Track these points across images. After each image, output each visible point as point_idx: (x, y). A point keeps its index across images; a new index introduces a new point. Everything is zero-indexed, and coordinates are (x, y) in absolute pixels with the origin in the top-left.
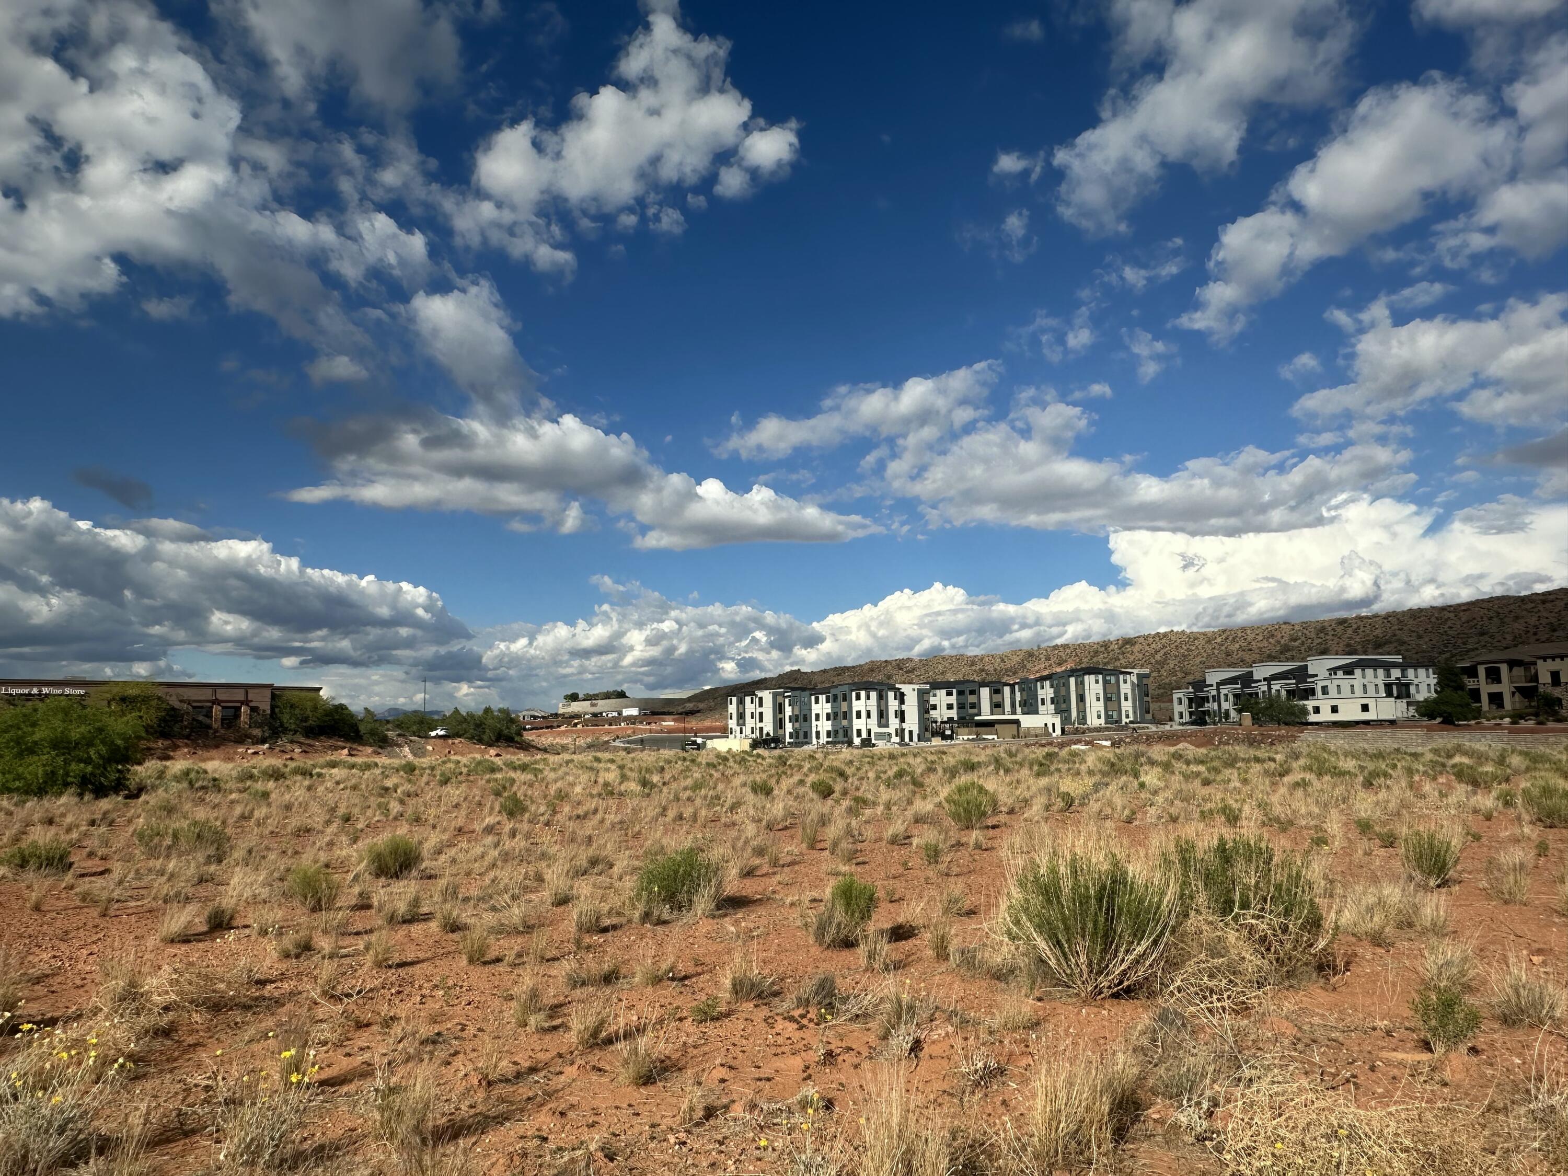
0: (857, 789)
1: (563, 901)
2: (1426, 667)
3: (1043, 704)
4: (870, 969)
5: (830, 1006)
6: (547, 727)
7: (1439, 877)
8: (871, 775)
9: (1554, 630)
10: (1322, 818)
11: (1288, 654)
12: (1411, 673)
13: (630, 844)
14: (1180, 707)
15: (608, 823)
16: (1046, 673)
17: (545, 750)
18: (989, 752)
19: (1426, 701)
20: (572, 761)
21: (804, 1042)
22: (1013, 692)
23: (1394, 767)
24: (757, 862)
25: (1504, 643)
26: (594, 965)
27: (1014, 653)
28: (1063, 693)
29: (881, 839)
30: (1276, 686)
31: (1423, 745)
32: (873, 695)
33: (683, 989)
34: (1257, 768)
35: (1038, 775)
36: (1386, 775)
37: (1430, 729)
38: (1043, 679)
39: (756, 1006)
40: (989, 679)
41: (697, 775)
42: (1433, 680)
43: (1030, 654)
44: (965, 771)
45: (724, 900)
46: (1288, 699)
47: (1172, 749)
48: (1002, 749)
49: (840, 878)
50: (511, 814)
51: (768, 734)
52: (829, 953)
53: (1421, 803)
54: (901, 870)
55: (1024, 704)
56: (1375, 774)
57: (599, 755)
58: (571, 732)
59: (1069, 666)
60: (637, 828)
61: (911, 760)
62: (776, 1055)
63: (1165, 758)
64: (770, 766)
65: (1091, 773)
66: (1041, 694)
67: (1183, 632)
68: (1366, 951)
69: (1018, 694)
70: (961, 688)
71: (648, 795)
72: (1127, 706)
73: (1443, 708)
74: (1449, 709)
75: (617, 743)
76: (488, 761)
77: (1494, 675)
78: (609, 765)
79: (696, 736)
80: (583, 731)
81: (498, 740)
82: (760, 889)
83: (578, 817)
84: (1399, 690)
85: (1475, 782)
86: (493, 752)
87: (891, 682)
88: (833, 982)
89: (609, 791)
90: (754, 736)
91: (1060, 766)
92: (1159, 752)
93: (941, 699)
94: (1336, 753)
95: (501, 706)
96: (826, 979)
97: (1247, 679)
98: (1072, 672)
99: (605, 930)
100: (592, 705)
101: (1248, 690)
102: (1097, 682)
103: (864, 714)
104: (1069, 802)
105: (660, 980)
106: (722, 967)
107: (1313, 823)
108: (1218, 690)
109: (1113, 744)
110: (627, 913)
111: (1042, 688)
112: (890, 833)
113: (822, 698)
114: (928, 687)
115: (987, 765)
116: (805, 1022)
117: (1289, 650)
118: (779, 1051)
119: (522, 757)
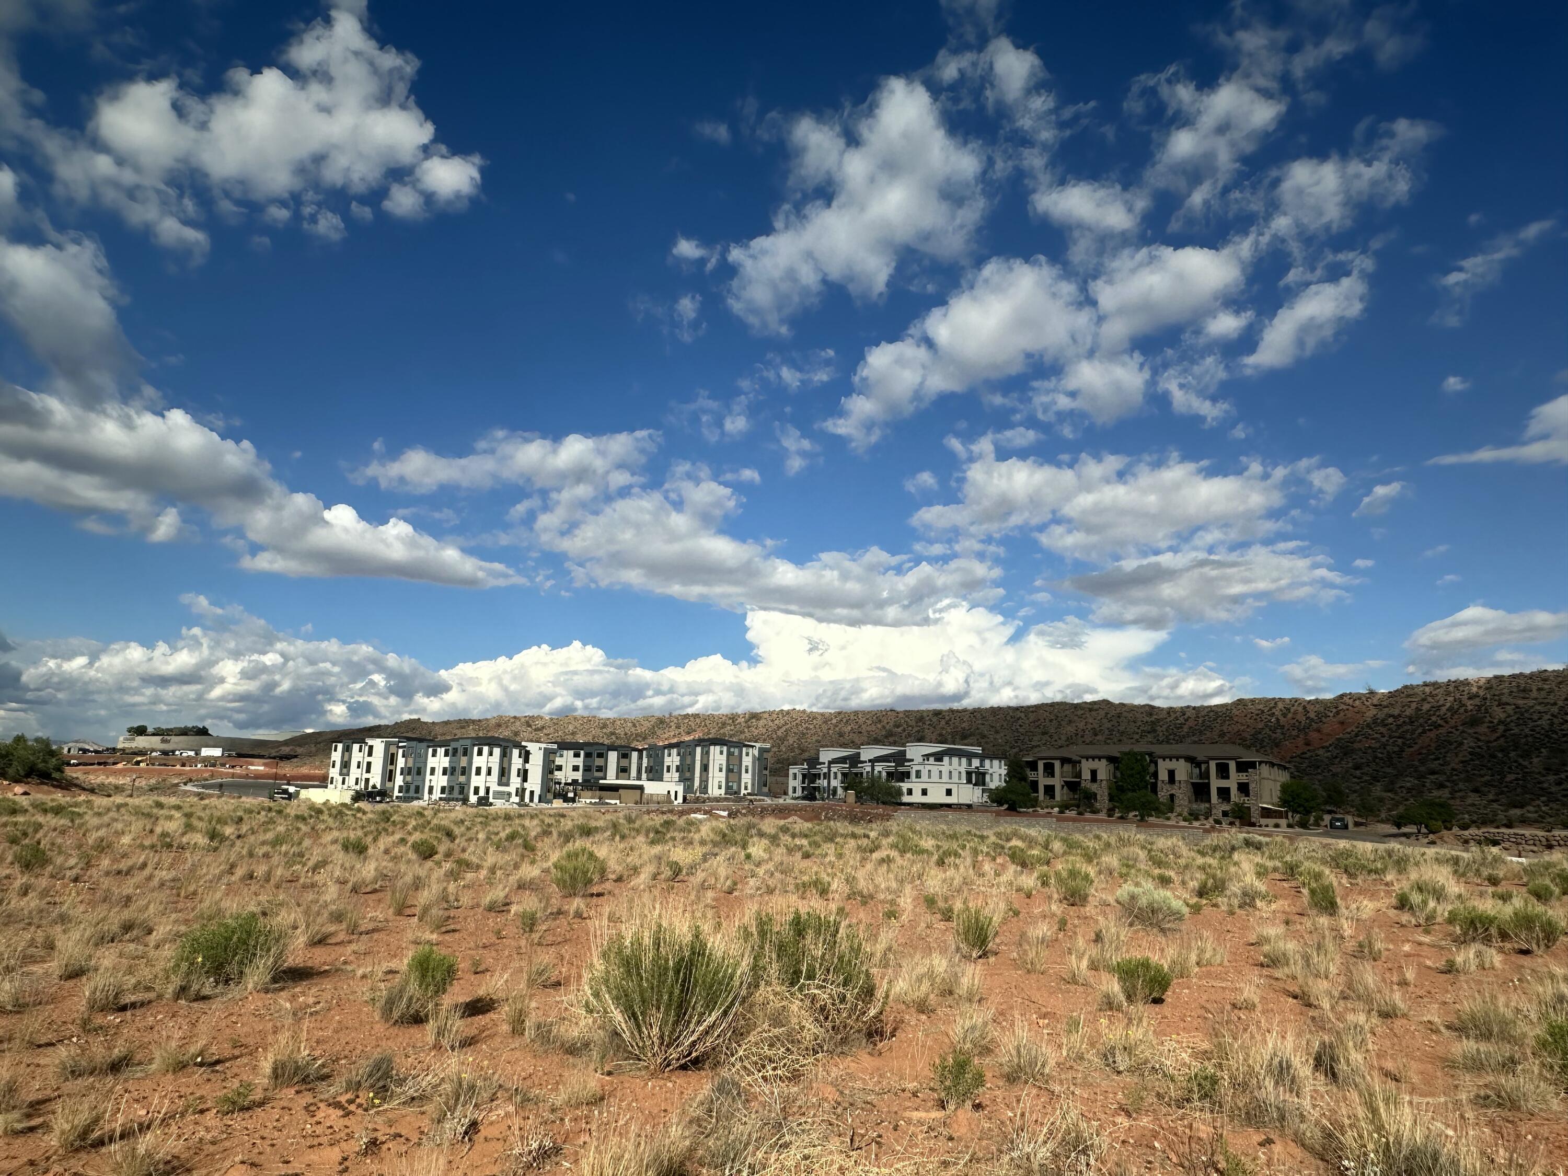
0: (464, 850)
1: (75, 974)
2: (999, 758)
3: (668, 771)
4: (437, 1047)
5: (385, 1088)
6: (99, 764)
7: (980, 948)
8: (481, 836)
9: (1096, 735)
10: (898, 892)
11: (891, 739)
12: (987, 762)
13: (180, 906)
14: (795, 783)
15: (155, 882)
16: (675, 741)
17: (92, 791)
18: (608, 817)
19: (997, 789)
20: (126, 805)
21: (347, 1131)
22: (640, 758)
23: (964, 847)
24: (332, 928)
25: (1060, 743)
26: (99, 1051)
27: (647, 719)
28: (688, 761)
29: (478, 905)
30: (878, 768)
31: (990, 828)
32: (497, 751)
33: (212, 1076)
34: (852, 843)
35: (653, 843)
36: (957, 855)
37: (998, 814)
38: (671, 746)
39: (298, 1092)
40: (618, 743)
41: (281, 829)
42: (1004, 771)
43: (661, 721)
44: (581, 835)
45: (284, 972)
46: (887, 780)
47: (782, 822)
48: (621, 815)
49: (421, 947)
50: (27, 866)
51: (374, 787)
52: (395, 1030)
53: (980, 881)
54: (494, 939)
55: (650, 770)
56: (948, 853)
57: (163, 799)
58: (131, 770)
59: (697, 735)
60: (191, 888)
61: (527, 822)
62: (310, 1147)
63: (773, 831)
64: (370, 821)
65: (703, 843)
66: (668, 761)
67: (804, 711)
68: (911, 1018)
69: (645, 760)
70: (589, 749)
71: (216, 849)
72: (747, 778)
73: (1009, 796)
74: (1014, 797)
75: (189, 787)
76: (9, 800)
77: (1049, 770)
78: (173, 812)
79: (289, 784)
80: (147, 771)
81: (28, 775)
82: (329, 959)
83: (119, 872)
84: (977, 778)
85: (1023, 862)
86: (19, 789)
87: (518, 739)
88: (390, 1061)
89: (166, 843)
90: (358, 788)
91: (676, 834)
92: (769, 825)
93: (567, 760)
94: (920, 833)
95: (40, 734)
96: (382, 1060)
97: (855, 760)
98: (699, 742)
99: (123, 1008)
100: (163, 741)
101: (855, 770)
102: (721, 753)
103: (484, 771)
104: (677, 870)
105: (184, 1067)
106: (265, 1049)
107: (889, 897)
108: (829, 768)
109: (729, 815)
110: (157, 987)
111: (669, 755)
112: (488, 899)
113: (440, 751)
114: (555, 746)
115: (604, 830)
116: (352, 1107)
117: (891, 735)
118: (315, 1142)
119: (60, 797)
